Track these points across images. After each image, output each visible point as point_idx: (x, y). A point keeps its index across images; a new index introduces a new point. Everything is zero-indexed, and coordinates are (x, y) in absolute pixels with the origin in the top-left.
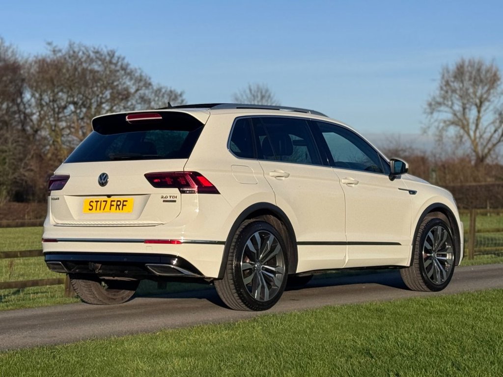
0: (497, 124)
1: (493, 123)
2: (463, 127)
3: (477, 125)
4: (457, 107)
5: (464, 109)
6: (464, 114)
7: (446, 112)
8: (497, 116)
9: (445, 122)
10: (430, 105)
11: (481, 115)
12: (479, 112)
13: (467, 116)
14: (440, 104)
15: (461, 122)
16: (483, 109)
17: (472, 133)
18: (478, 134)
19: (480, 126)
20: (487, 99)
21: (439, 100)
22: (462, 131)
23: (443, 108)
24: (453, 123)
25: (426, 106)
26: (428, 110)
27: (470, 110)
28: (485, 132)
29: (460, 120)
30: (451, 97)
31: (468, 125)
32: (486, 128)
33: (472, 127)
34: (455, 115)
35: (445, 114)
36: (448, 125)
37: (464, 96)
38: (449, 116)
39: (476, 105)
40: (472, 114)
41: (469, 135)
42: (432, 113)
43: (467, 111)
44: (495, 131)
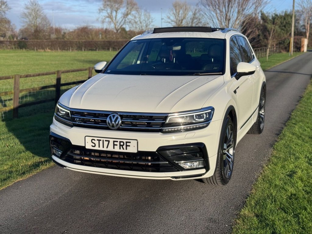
0: (123, 18)
1: (122, 17)
2: (111, 18)
3: (116, 18)
4: (109, 11)
5: (111, 12)
6: (111, 13)
7: (105, 13)
8: (123, 15)
9: (105, 16)
10: (99, 10)
11: (117, 14)
12: (116, 13)
13: (112, 14)
14: (103, 10)
15: (110, 17)
16: (118, 12)
17: (114, 21)
18: (116, 22)
19: (117, 18)
20: (119, 9)
21: (103, 8)
22: (110, 20)
23: (104, 11)
24: (108, 17)
25: (98, 11)
26: (99, 12)
27: (113, 12)
28: (119, 21)
29: (110, 16)
30: (107, 7)
31: (113, 17)
32: (119, 19)
33: (114, 19)
34: (108, 14)
35: (105, 14)
36: (106, 18)
37: (111, 7)
39: (115, 10)
40: (114, 14)
41: (113, 21)
42: (100, 13)
43: (112, 13)
44: (122, 20)
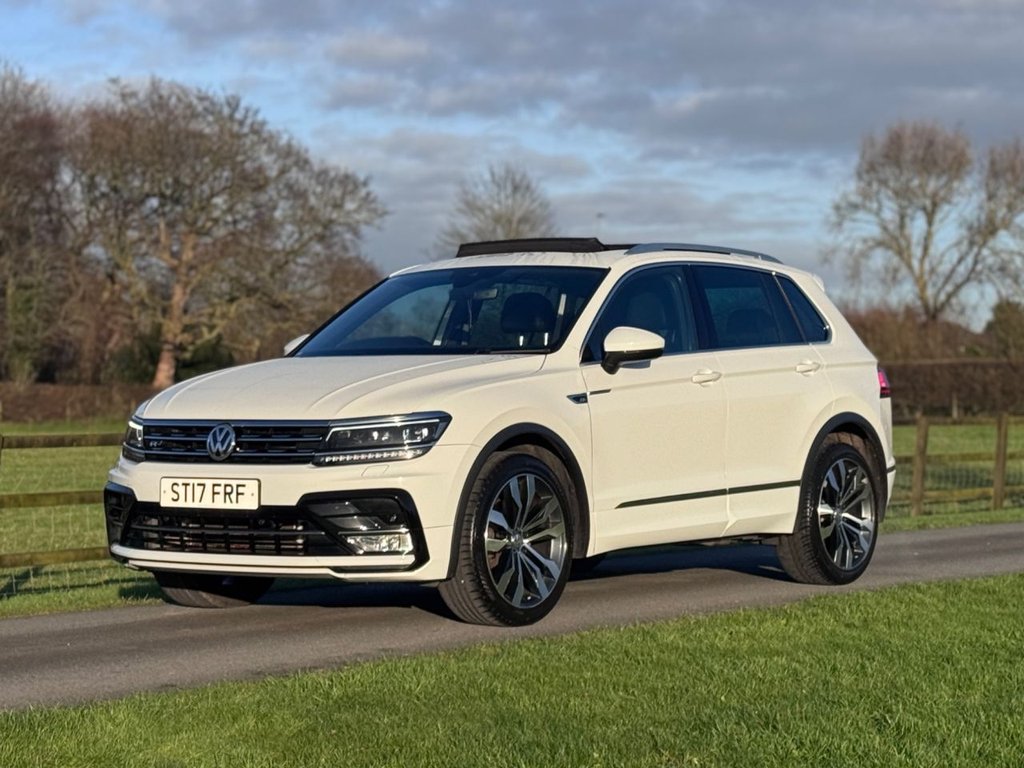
0: (964, 246)
1: (958, 244)
2: (900, 253)
3: (926, 249)
4: (890, 212)
5: (902, 217)
6: (902, 226)
7: (868, 222)
8: (964, 232)
9: (865, 241)
10: (837, 208)
11: (935, 227)
12: (930, 223)
13: (907, 231)
14: (855, 207)
15: (894, 241)
16: (938, 216)
17: (915, 264)
18: (927, 267)
19: (932, 251)
20: (947, 200)
21: (855, 199)
22: (896, 260)
23: (861, 215)
24: (880, 244)
25: (829, 210)
26: (834, 218)
27: (913, 219)
28: (940, 262)
29: (895, 239)
30: (878, 193)
31: (909, 246)
32: (942, 255)
33: (917, 251)
34: (885, 229)
35: (866, 227)
36: (871, 248)
37: (903, 194)
38: (873, 230)
39: (924, 209)
40: (918, 226)
41: (910, 267)
42: (839, 224)
43: (907, 221)
44: (960, 260)
